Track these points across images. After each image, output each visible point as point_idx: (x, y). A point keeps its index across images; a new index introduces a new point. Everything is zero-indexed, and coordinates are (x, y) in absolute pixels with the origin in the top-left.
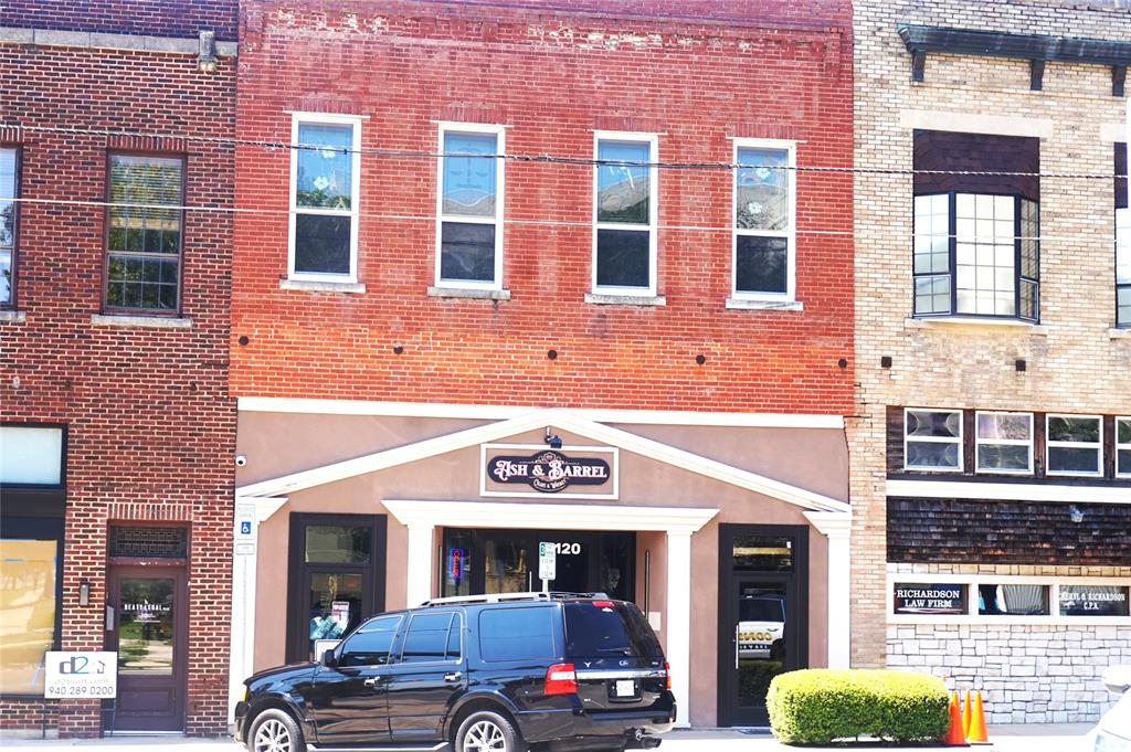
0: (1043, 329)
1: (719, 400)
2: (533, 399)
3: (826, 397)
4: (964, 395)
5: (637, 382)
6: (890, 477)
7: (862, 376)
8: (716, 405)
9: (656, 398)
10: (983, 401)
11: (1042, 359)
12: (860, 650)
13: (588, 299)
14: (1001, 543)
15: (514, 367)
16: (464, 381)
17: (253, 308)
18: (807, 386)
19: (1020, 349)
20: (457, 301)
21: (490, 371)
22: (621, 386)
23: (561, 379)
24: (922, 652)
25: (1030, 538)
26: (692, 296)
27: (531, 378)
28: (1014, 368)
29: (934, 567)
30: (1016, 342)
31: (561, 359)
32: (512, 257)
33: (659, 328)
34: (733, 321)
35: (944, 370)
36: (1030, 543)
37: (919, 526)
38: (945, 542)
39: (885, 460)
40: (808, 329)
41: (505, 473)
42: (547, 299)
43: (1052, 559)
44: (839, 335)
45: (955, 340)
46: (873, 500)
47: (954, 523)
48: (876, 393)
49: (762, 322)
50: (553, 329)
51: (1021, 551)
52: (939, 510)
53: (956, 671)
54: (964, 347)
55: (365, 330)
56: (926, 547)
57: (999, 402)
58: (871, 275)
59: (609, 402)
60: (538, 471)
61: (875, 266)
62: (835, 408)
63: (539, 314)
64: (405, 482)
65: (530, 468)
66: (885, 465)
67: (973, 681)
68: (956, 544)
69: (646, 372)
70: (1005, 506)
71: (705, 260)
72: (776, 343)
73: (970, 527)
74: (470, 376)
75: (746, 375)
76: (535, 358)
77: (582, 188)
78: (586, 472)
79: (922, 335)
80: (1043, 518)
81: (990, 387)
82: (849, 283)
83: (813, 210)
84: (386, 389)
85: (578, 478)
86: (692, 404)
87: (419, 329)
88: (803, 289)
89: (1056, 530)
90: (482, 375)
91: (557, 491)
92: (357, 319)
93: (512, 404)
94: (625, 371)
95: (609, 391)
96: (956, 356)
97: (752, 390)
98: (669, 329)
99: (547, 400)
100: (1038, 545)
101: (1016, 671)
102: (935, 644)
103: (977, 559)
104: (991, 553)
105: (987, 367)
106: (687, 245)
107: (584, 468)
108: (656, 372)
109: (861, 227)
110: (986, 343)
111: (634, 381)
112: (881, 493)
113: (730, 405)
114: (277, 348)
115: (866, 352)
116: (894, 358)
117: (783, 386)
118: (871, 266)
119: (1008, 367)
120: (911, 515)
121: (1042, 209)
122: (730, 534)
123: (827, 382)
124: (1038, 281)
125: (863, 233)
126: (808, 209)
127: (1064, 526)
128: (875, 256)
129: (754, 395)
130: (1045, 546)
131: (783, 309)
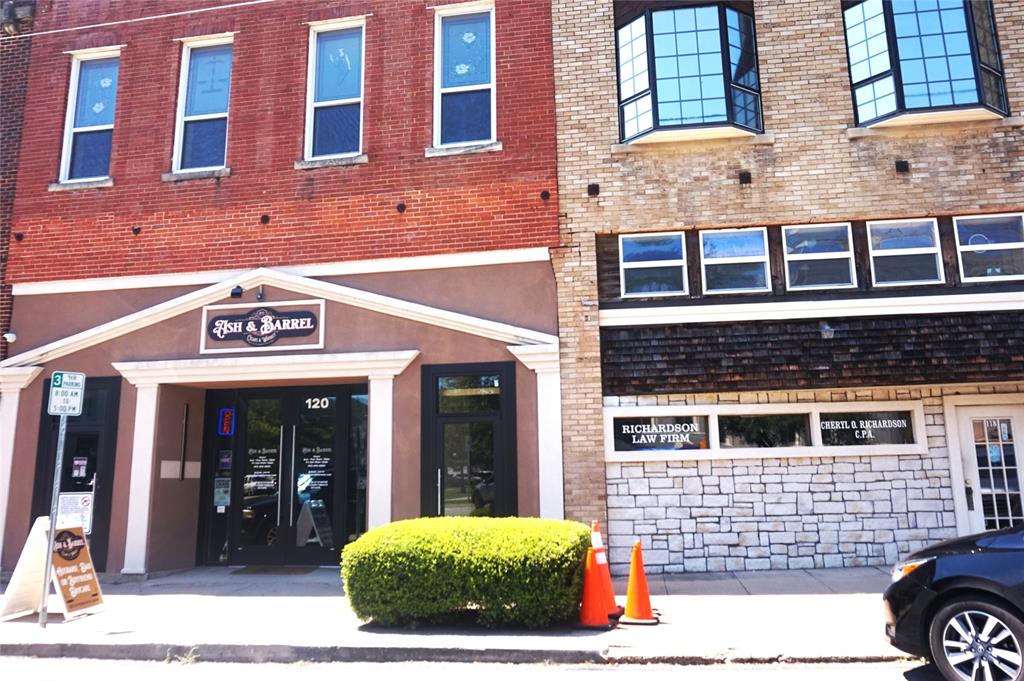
0: (769, 136)
1: (419, 244)
2: (247, 261)
3: (528, 230)
4: (681, 214)
5: (341, 235)
6: (602, 306)
7: (567, 206)
8: (417, 249)
9: (358, 248)
10: (705, 217)
11: (769, 169)
12: (575, 492)
13: (297, 166)
14: (739, 367)
15: (232, 234)
16: (188, 252)
17: (29, 211)
18: (508, 222)
19: (742, 162)
20: (186, 183)
21: (211, 240)
22: (325, 241)
23: (272, 240)
24: (652, 492)
25: (773, 360)
26: (394, 150)
27: (246, 242)
28: (737, 181)
29: (663, 398)
30: (737, 155)
31: (273, 222)
32: (234, 139)
33: (362, 184)
34: (433, 169)
35: (658, 192)
36: (774, 365)
37: (641, 355)
38: (672, 370)
39: (596, 287)
40: (508, 167)
41: (222, 331)
42: (262, 171)
43: (802, 383)
44: (541, 169)
45: (668, 161)
46: (585, 331)
47: (682, 349)
48: (583, 222)
49: (461, 166)
50: (266, 197)
51: (763, 376)
52: (663, 337)
53: (695, 513)
54: (679, 166)
55: (110, 216)
56: (651, 378)
57: (723, 217)
58: (573, 109)
59: (316, 256)
60: (251, 327)
61: (578, 99)
62: (538, 240)
63: (256, 185)
64: (136, 346)
65: (244, 326)
66: (596, 293)
67: (719, 523)
68: (685, 372)
69: (349, 225)
70: (741, 328)
71: (407, 117)
72: (476, 184)
73: (700, 352)
74: (194, 246)
75: (446, 217)
76: (250, 224)
77: (296, 72)
78: (296, 324)
79: (631, 159)
80: (787, 337)
81: (711, 203)
82: (551, 119)
83: (511, 57)
84: (125, 265)
86: (393, 251)
87: (154, 211)
88: (503, 130)
89: (804, 349)
90: (204, 244)
91: (269, 344)
92: (106, 209)
93: (229, 268)
94: (330, 226)
95: (314, 247)
96: (671, 176)
97: (452, 232)
98: (371, 183)
99: (259, 260)
100: (784, 368)
101: (770, 509)
102: (669, 482)
103: (712, 387)
104: (728, 379)
105: (707, 183)
106: (389, 106)
107: (293, 320)
108: (360, 224)
109: (561, 65)
110: (703, 160)
111: (339, 235)
112: (595, 323)
113: (431, 248)
114: (44, 240)
115: (571, 181)
116: (601, 185)
117: (483, 224)
118: (572, 100)
119: (731, 181)
120: (631, 344)
121: (757, 22)
123: (531, 215)
124: (759, 91)
125: (564, 70)
126: (506, 57)
127: (814, 344)
128: (577, 90)
129: (454, 236)
130: (791, 368)
131: (482, 151)
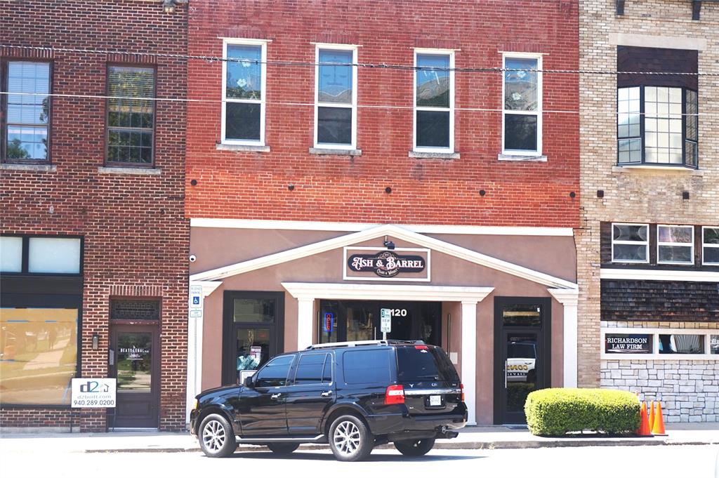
0: (701, 172)
1: (493, 218)
2: (376, 218)
3: (561, 216)
4: (649, 214)
5: (442, 207)
6: (603, 266)
7: (585, 203)
8: (492, 221)
9: (454, 217)
10: (662, 218)
11: (699, 192)
12: (584, 376)
13: (411, 155)
14: (674, 308)
15: (364, 198)
16: (333, 207)
17: (200, 162)
18: (550, 209)
19: (685, 185)
20: (328, 157)
21: (349, 201)
22: (431, 210)
23: (394, 206)
24: (623, 377)
25: (692, 305)
26: (477, 152)
27: (375, 205)
28: (682, 197)
29: (630, 323)
30: (683, 180)
31: (394, 193)
32: (363, 128)
33: (456, 173)
34: (503, 169)
35: (637, 199)
36: (693, 308)
37: (621, 298)
38: (638, 308)
39: (599, 256)
40: (551, 173)
41: (359, 265)
42: (385, 155)
43: (706, 318)
44: (570, 177)
45: (644, 180)
46: (592, 282)
47: (644, 295)
48: (594, 213)
49: (521, 169)
50: (389, 174)
51: (686, 314)
52: (633, 287)
53: (644, 389)
54: (650, 184)
55: (269, 175)
56: (626, 311)
57: (672, 219)
58: (590, 139)
59: (425, 220)
60: (379, 264)
61: (593, 133)
62: (567, 223)
63: (380, 165)
64: (297, 271)
65: (375, 263)
66: (599, 259)
67: (655, 396)
68: (645, 309)
69: (448, 201)
70: (676, 285)
71: (486, 130)
72: (530, 182)
73: (653, 298)
74: (337, 204)
75: (511, 202)
76: (377, 192)
77: (407, 85)
78: (410, 264)
79: (623, 177)
80: (700, 292)
81: (667, 210)
82: (576, 144)
83: (553, 97)
84: (283, 212)
85: (405, 268)
86: (477, 221)
87: (303, 175)
88: (547, 148)
89: (709, 300)
90: (344, 203)
91: (392, 276)
92: (265, 169)
93: (363, 222)
94: (434, 200)
95: (423, 213)
96: (645, 190)
97: (515, 212)
98: (462, 174)
99: (385, 219)
100: (697, 310)
101: (682, 389)
102: (631, 372)
103: (658, 319)
104: (667, 314)
105: (664, 197)
106: (473, 120)
107: (409, 261)
108: (454, 201)
109: (584, 108)
110: (664, 181)
111: (440, 207)
112: (598, 277)
113: (501, 221)
114: (215, 187)
115: (588, 187)
116: (605, 191)
117: (534, 209)
118: (590, 133)
119: (678, 197)
120: (616, 291)
121: (699, 96)
122: (500, 303)
123: (563, 206)
124: (697, 142)
125: (586, 112)
126: (550, 97)
127: (714, 297)
128: (593, 127)
129: (516, 215)
130: (701, 310)
131: (535, 160)
